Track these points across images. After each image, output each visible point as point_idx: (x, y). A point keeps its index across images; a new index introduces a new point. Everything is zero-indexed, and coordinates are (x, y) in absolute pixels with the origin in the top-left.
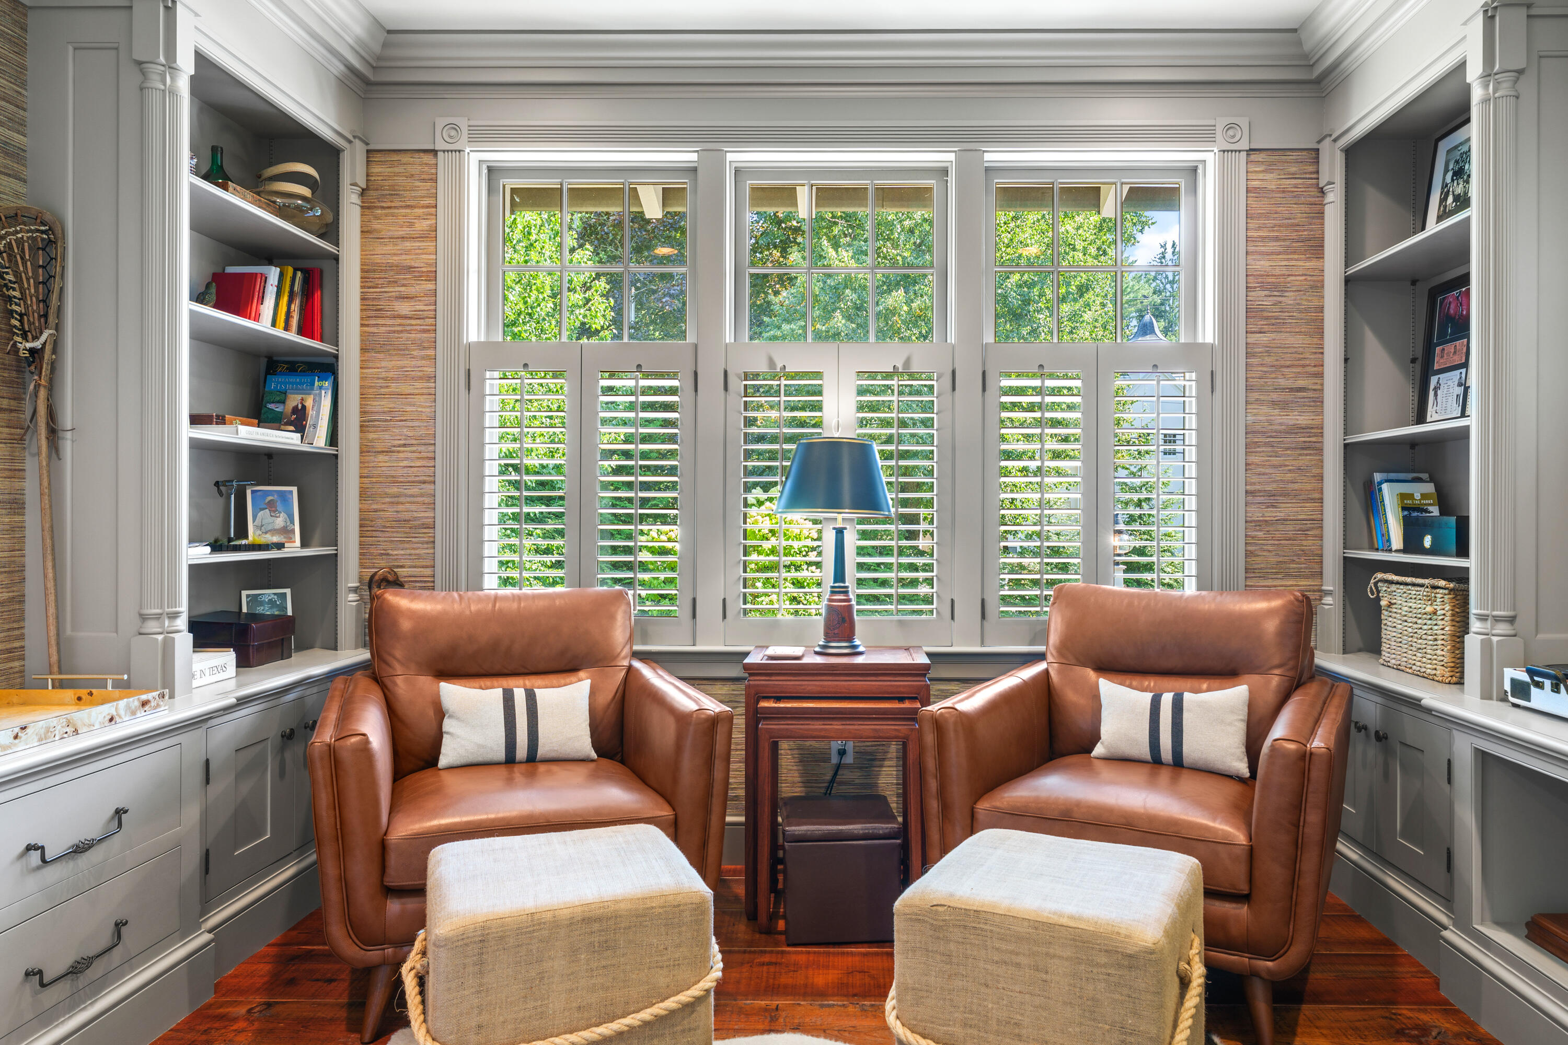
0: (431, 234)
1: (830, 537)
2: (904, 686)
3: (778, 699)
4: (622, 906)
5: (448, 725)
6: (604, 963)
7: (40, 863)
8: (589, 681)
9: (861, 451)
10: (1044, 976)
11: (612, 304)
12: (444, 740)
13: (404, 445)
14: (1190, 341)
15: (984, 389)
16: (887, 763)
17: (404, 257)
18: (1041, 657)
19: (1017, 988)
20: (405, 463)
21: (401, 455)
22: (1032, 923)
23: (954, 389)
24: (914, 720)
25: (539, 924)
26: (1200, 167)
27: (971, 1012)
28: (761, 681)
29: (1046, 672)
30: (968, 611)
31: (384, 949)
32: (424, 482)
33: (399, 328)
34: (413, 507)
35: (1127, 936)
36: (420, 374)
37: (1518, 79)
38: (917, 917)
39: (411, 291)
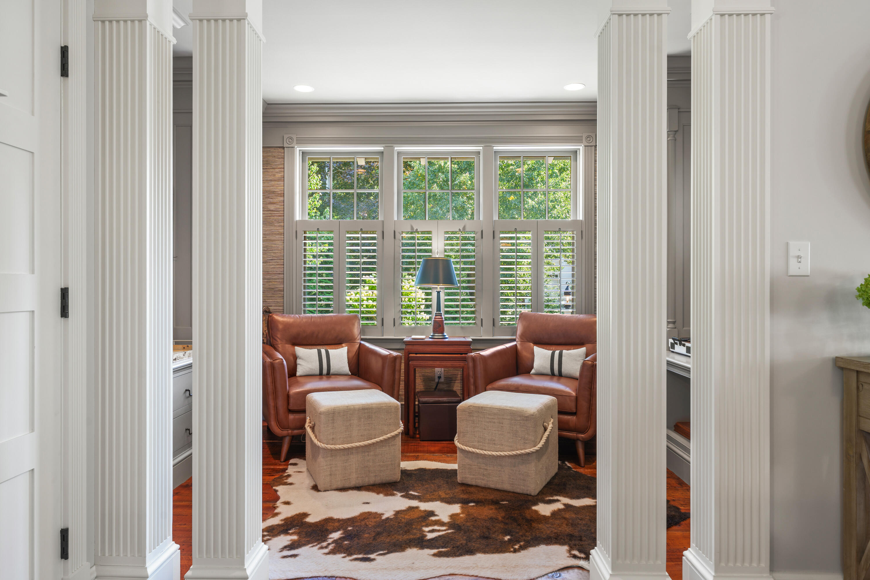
0: (283, 179)
1: (435, 295)
2: (463, 349)
3: (416, 354)
4: (374, 406)
5: (299, 361)
6: (368, 422)
7: (189, 395)
8: (347, 347)
9: (446, 263)
10: (502, 425)
11: (320, 178)
12: (298, 367)
13: (272, 260)
14: (575, 219)
15: (494, 238)
16: (457, 382)
17: (271, 188)
18: (514, 340)
19: (494, 429)
20: (272, 267)
21: (271, 263)
22: (498, 409)
23: (482, 238)
24: (466, 360)
25: (350, 409)
26: (578, 151)
27: (480, 438)
28: (410, 347)
29: (516, 345)
30: (488, 323)
31: (288, 431)
32: (280, 274)
33: (270, 215)
34: (275, 283)
35: (525, 411)
36: (278, 232)
37: (676, 133)
38: (464, 410)
39: (275, 200)
